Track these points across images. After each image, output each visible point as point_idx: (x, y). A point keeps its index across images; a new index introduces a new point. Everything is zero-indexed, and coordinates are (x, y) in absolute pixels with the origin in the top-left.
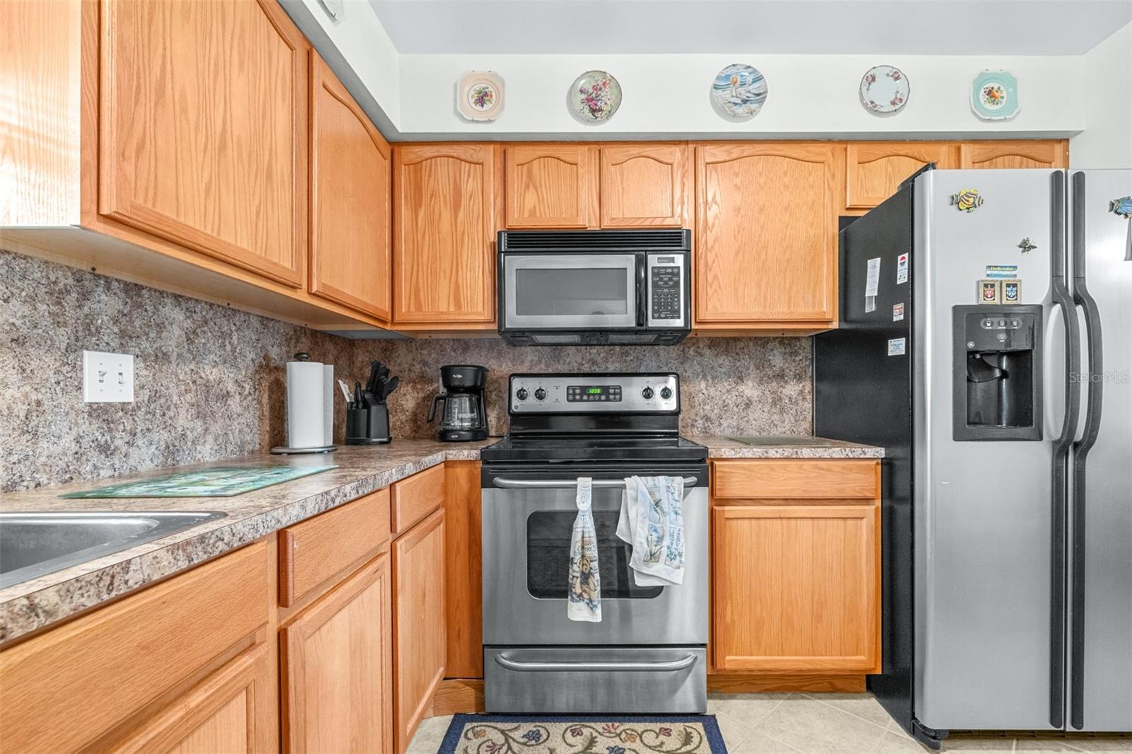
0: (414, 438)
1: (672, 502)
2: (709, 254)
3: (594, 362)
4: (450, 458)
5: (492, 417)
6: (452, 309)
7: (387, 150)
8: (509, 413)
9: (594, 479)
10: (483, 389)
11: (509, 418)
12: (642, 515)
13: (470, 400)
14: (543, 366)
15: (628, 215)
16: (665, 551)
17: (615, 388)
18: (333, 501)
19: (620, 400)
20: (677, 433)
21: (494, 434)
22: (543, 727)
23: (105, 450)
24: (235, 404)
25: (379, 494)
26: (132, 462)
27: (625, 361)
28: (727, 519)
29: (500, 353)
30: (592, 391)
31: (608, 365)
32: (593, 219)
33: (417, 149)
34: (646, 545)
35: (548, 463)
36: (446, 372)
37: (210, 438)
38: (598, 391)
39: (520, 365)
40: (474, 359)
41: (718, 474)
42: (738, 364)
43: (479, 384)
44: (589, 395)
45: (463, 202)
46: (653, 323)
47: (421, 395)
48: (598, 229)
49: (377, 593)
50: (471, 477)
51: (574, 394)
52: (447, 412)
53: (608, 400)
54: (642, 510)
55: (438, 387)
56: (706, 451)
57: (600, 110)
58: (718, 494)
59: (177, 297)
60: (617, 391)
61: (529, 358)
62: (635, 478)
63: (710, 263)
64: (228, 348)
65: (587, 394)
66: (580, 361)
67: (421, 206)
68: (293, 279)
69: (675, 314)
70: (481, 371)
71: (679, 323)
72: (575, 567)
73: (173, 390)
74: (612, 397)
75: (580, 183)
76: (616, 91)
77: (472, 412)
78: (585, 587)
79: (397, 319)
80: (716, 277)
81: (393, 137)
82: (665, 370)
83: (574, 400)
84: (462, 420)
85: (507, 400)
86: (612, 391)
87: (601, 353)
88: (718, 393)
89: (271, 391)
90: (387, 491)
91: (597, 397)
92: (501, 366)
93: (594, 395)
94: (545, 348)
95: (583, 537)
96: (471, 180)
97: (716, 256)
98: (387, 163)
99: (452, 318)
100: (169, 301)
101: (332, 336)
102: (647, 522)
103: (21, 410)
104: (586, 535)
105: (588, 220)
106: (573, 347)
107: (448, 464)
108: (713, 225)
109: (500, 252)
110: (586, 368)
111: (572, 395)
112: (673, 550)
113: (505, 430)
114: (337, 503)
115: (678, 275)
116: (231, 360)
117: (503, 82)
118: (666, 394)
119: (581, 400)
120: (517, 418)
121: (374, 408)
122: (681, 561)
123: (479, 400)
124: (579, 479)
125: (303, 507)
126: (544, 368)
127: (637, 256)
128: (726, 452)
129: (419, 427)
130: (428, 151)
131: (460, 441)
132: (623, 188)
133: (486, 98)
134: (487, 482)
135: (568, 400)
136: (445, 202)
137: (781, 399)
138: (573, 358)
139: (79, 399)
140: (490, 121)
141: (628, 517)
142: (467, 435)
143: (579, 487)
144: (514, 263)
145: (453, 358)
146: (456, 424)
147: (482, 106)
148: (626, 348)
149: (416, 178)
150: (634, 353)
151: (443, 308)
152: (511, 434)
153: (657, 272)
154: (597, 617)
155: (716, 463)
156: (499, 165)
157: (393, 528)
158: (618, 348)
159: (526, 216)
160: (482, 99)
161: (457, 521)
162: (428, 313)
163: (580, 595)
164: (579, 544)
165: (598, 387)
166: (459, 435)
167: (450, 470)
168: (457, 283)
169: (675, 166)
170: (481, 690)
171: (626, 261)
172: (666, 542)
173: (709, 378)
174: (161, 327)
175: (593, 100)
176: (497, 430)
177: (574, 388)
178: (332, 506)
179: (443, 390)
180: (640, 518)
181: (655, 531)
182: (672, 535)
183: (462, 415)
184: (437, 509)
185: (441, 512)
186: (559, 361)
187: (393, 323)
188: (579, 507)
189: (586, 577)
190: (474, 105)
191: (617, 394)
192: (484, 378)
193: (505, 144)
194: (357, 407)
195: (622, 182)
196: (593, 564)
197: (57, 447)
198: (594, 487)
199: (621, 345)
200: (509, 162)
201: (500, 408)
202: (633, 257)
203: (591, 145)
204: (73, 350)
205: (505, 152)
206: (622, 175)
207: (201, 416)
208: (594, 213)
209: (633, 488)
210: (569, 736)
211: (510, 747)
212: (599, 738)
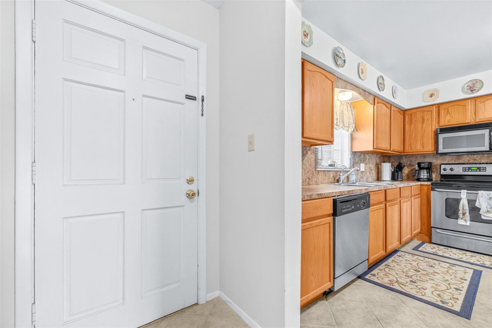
0: (408, 180)
3: (475, 160)
4: (422, 184)
5: (434, 176)
6: (421, 148)
7: (403, 113)
8: (440, 175)
9: (467, 191)
10: (431, 168)
11: (440, 176)
12: (484, 200)
13: (427, 171)
15: (487, 117)
17: (483, 168)
19: (486, 171)
21: (434, 180)
23: (362, 178)
24: (373, 171)
27: (490, 159)
29: (437, 158)
30: (473, 169)
31: (482, 160)
32: (472, 119)
33: (411, 111)
34: (485, 208)
35: (451, 186)
36: (419, 164)
37: (371, 177)
38: (476, 169)
39: (444, 161)
40: (427, 160)
43: (429, 167)
44: (472, 170)
45: (425, 122)
47: (410, 169)
48: (474, 123)
49: (409, 203)
50: (428, 189)
51: (465, 169)
52: (419, 174)
53: (480, 171)
54: (484, 199)
55: (415, 167)
59: (368, 153)
61: (448, 159)
62: (483, 191)
65: (470, 169)
66: (469, 159)
67: (412, 124)
68: (388, 149)
70: (430, 163)
72: (460, 211)
73: (367, 169)
74: (482, 170)
75: (467, 110)
76: (481, 83)
77: (427, 174)
78: (464, 217)
79: (405, 151)
81: (403, 110)
83: (465, 171)
85: (439, 171)
87: (478, 157)
89: (377, 169)
90: (410, 187)
91: (475, 170)
92: (437, 162)
93: (474, 170)
94: (454, 156)
95: (463, 204)
96: (428, 115)
98: (403, 116)
99: (421, 151)
100: (367, 155)
102: (487, 203)
104: (464, 204)
105: (470, 121)
106: (466, 156)
109: (437, 133)
110: (472, 161)
111: (464, 170)
113: (438, 179)
116: (372, 164)
117: (438, 90)
119: (468, 171)
120: (443, 176)
121: (399, 173)
123: (429, 171)
124: (462, 190)
126: (454, 162)
127: (489, 130)
129: (409, 178)
130: (414, 111)
132: (485, 109)
133: (433, 95)
134: (433, 190)
135: (463, 171)
136: (419, 122)
138: (466, 159)
139: (360, 170)
140: (434, 101)
141: (479, 201)
142: (426, 180)
143: (462, 192)
144: (441, 137)
146: (422, 177)
147: (432, 97)
148: (490, 155)
149: (410, 118)
151: (418, 148)
152: (441, 180)
154: (468, 224)
156: (437, 110)
157: (411, 194)
158: (486, 155)
159: (446, 122)
160: (431, 96)
161: (424, 198)
162: (414, 150)
163: (462, 218)
164: (462, 206)
165: (475, 167)
166: (423, 180)
167: (422, 187)
168: (423, 142)
170: (430, 238)
171: (486, 132)
174: (366, 159)
175: (472, 87)
176: (436, 179)
177: (465, 168)
179: (417, 168)
180: (484, 201)
181: (490, 205)
183: (424, 175)
184: (418, 194)
185: (420, 195)
186: (460, 160)
187: (404, 153)
188: (462, 197)
189: (464, 214)
190: (429, 98)
191: (484, 169)
192: (431, 165)
193: (439, 105)
194: (395, 172)
195: (484, 108)
196: (466, 211)
197: (359, 177)
198: (467, 193)
199: (488, 154)
200: (440, 109)
201: (437, 173)
202: (488, 130)
203: (471, 99)
204: (360, 163)
205: (439, 106)
206: (485, 105)
207: (370, 173)
208: (473, 117)
209: (481, 194)
210: (458, 251)
211: (439, 248)
212: (468, 254)
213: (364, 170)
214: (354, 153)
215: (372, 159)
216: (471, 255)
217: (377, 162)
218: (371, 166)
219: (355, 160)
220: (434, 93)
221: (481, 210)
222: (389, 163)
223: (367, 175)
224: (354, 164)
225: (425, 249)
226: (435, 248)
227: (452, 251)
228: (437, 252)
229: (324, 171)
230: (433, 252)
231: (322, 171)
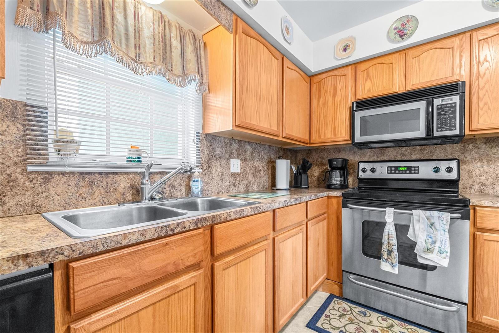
0: (318, 187)
1: (443, 226)
2: (480, 92)
3: (403, 155)
4: (330, 195)
5: (350, 180)
6: (332, 136)
7: (308, 79)
8: (358, 178)
9: (395, 209)
10: (346, 168)
11: (358, 180)
12: (422, 229)
13: (340, 172)
14: (375, 158)
15: (422, 81)
16: (437, 249)
17: (415, 167)
18: (288, 204)
19: (418, 173)
20: (458, 192)
21: (351, 187)
22: (368, 312)
23: (234, 185)
24: (262, 173)
25: (302, 204)
26: (239, 189)
27: (423, 154)
28: (485, 240)
29: (354, 152)
30: (401, 169)
32: (401, 86)
33: (319, 76)
34: (424, 243)
35: (372, 200)
36: (330, 161)
37: (256, 183)
38: (405, 169)
39: (364, 157)
40: (342, 156)
41: (478, 215)
43: (344, 166)
44: (399, 171)
45: (337, 93)
46: (436, 134)
47: (321, 170)
48: (404, 91)
49: (301, 237)
50: (338, 203)
51: (391, 170)
52: (331, 177)
53: (410, 173)
54: (422, 226)
55: (327, 167)
56: (469, 201)
57: (406, 34)
58: (479, 225)
59: (249, 142)
60: (417, 169)
61: (368, 154)
62: (419, 211)
63: (481, 96)
64: (261, 156)
65: (398, 170)
66: (396, 154)
67: (320, 98)
68: (277, 134)
69: (453, 127)
70: (345, 161)
71: (456, 132)
72: (384, 247)
73: (248, 169)
74: (413, 172)
75: (394, 72)
76: (415, 22)
77: (341, 177)
78: (389, 257)
79: (312, 142)
80: (486, 104)
81: (310, 74)
82: (450, 157)
83: (391, 173)
84: (337, 181)
85: (357, 173)
86: (413, 169)
87: (408, 150)
89: (272, 169)
90: (305, 203)
91: (404, 172)
92: (355, 158)
93: (402, 170)
94: (376, 149)
95: (389, 234)
96: (341, 82)
97: (487, 92)
98: (308, 85)
99: (333, 140)
100: (247, 144)
101: (289, 150)
102: (426, 233)
103: (220, 174)
104: (390, 233)
105: (399, 87)
106: (392, 148)
107: (329, 197)
108: (485, 74)
109: (353, 111)
110: (399, 158)
111: (390, 170)
112: (442, 249)
113: (356, 185)
114: (289, 205)
115: (455, 107)
116: (261, 160)
117: (355, 39)
118: (449, 170)
119: (395, 173)
120: (361, 180)
121: (303, 175)
122: (447, 256)
123: (344, 173)
124: (387, 208)
125: (279, 204)
126: (376, 158)
127: (427, 101)
128: (485, 202)
130: (324, 76)
131: (336, 189)
132: (419, 68)
133: (347, 48)
134: (345, 206)
135: (388, 173)
136: (330, 94)
138: (391, 153)
139: (230, 171)
140: (349, 57)
141: (414, 229)
142: (339, 187)
143: (387, 212)
144: (358, 115)
145: (334, 156)
146: (334, 182)
147: (346, 51)
148: (424, 147)
149: (319, 88)
150: (428, 149)
151: (329, 136)
152: (359, 187)
153: (440, 108)
154: (396, 271)
155: (477, 208)
156: (353, 74)
157: (307, 217)
158: (418, 147)
159: (366, 93)
160: (345, 50)
161: (332, 220)
162: (323, 139)
163: (387, 260)
164: (387, 237)
165: (404, 167)
166: (335, 187)
167: (330, 200)
168: (334, 126)
169: (455, 48)
170: (341, 288)
171: (421, 105)
172: (438, 244)
173: (485, 161)
174: (245, 151)
175: (401, 31)
176: (353, 185)
177: (391, 167)
178: (287, 205)
179: (329, 168)
181: (431, 238)
182: (441, 242)
183: (336, 179)
184: (324, 213)
185: (326, 215)
186: (383, 155)
187: (310, 143)
188: (386, 220)
189: (390, 252)
190: (342, 53)
191: (416, 170)
192: (346, 163)
193: (356, 64)
194: (297, 175)
195: (419, 65)
196: (393, 247)
197: (226, 184)
198: (395, 212)
199: (420, 145)
200: (358, 71)
201: (354, 176)
202: (425, 102)
203: (400, 53)
204: (229, 159)
205: (356, 67)
206: (419, 62)
207: (254, 177)
208: (402, 84)
209: (416, 215)
210: (380, 319)
211: (352, 313)
212: (396, 326)
213: (238, 171)
214: (210, 139)
215: (260, 152)
216: (401, 332)
217: (270, 158)
218: (256, 164)
219: (215, 151)
220: (349, 43)
221: (417, 247)
222: (285, 160)
223: (247, 180)
224: (210, 159)
225: (329, 321)
226: (345, 315)
227: (371, 322)
228: (346, 330)
229: (81, 173)
230: (339, 330)
231: (73, 173)
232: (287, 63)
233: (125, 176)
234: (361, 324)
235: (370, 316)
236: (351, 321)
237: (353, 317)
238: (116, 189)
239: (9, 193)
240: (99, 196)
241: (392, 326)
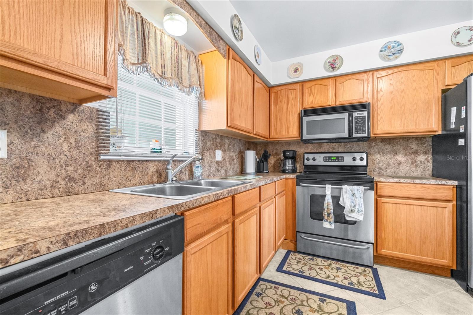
0: (274, 172)
1: (360, 194)
2: (379, 110)
3: (334, 148)
4: (287, 177)
5: (298, 166)
6: (286, 134)
7: (268, 90)
9: (331, 185)
11: (304, 166)
12: (348, 197)
13: (292, 161)
14: (315, 150)
15: (346, 99)
16: (356, 210)
17: (341, 157)
19: (343, 161)
20: (367, 173)
21: (299, 171)
22: (315, 258)
23: (218, 170)
24: (235, 161)
25: (272, 184)
27: (346, 148)
28: (382, 203)
29: (301, 146)
30: (332, 158)
31: (339, 149)
33: (276, 88)
34: (349, 207)
35: (317, 180)
36: (284, 152)
37: (231, 169)
38: (335, 158)
39: (307, 150)
40: (292, 148)
41: (379, 187)
42: (395, 148)
43: (294, 156)
44: (331, 160)
45: (290, 102)
46: (355, 135)
47: (276, 159)
48: (334, 106)
49: (272, 206)
50: (293, 183)
52: (285, 164)
53: (338, 161)
54: (348, 196)
55: (281, 157)
56: (373, 178)
57: (336, 67)
58: (379, 194)
60: (342, 158)
61: (310, 147)
62: (346, 186)
63: (379, 113)
64: (234, 148)
66: (329, 148)
67: (277, 104)
68: (250, 131)
69: (364, 132)
70: (295, 152)
71: (366, 135)
72: (325, 211)
73: (226, 158)
74: (340, 160)
75: (328, 91)
76: (341, 60)
77: (292, 164)
78: (328, 218)
79: (271, 137)
80: (381, 118)
81: (270, 86)
82: (362, 151)
83: (326, 161)
84: (289, 167)
85: (303, 161)
86: (340, 158)
87: (336, 145)
88: (385, 159)
89: (241, 158)
90: (274, 183)
92: (301, 150)
93: (333, 159)
94: (316, 144)
96: (292, 94)
97: (382, 110)
98: (268, 94)
99: (286, 136)
100: (226, 138)
101: (252, 143)
102: (350, 200)
103: (209, 161)
104: (329, 202)
105: (331, 102)
106: (326, 144)
107: (286, 178)
108: (381, 99)
109: (301, 116)
110: (331, 150)
111: (325, 159)
112: (359, 209)
113: (302, 170)
115: (365, 118)
116: (234, 151)
117: (302, 65)
118: (362, 159)
119: (329, 161)
120: (306, 166)
121: (265, 163)
122: (362, 213)
123: (294, 161)
124: (327, 185)
125: (262, 183)
127: (349, 113)
128: (382, 179)
129: (275, 169)
130: (280, 88)
131: (289, 173)
132: (344, 91)
134: (298, 184)
135: (324, 161)
136: (284, 102)
137: (416, 162)
138: (326, 147)
139: (215, 160)
140: (298, 77)
141: (343, 198)
142: (290, 171)
143: (326, 188)
144: (306, 119)
145: (286, 148)
146: (287, 168)
147: (296, 73)
148: (346, 143)
149: (276, 96)
150: (349, 145)
151: (284, 133)
152: (304, 172)
153: (356, 118)
154: (333, 227)
155: (378, 183)
156: (301, 89)
157: (275, 193)
158: (343, 144)
159: (310, 104)
160: (296, 71)
161: (289, 195)
162: (279, 135)
163: (327, 220)
164: (327, 204)
166: (288, 171)
167: (287, 181)
168: (288, 126)
169: (364, 80)
170: (296, 245)
171: (346, 115)
172: (357, 207)
173: (381, 153)
174: (225, 144)
175: (333, 64)
177: (326, 157)
179: (283, 158)
180: (347, 198)
181: (353, 203)
182: (359, 205)
183: (289, 165)
185: (284, 192)
186: (321, 148)
187: (269, 138)
188: (326, 193)
189: (329, 215)
190: (293, 73)
192: (295, 154)
193: (303, 82)
194: (260, 162)
195: (344, 89)
196: (331, 211)
197: (213, 169)
198: (332, 188)
199: (344, 142)
200: (304, 88)
201: (301, 163)
202: (347, 114)
203: (332, 78)
204: (215, 150)
205: (303, 85)
206: (344, 86)
207: (230, 164)
208: (333, 100)
209: (345, 189)
210: (323, 261)
211: (304, 260)
212: (333, 264)
213: (220, 159)
214: (204, 134)
215: (234, 145)
216: (337, 268)
217: (240, 150)
218: (232, 154)
219: (206, 144)
220: (299, 67)
221: (345, 209)
222: (253, 151)
223: (226, 166)
224: (203, 150)
225: (291, 266)
226: (301, 261)
227: (317, 264)
228: (303, 270)
229: (128, 161)
230: (299, 270)
231: (123, 161)
232: (256, 79)
233: (153, 163)
234: (312, 266)
235: (316, 260)
236: (305, 265)
237: (306, 262)
238: (148, 173)
239: (87, 175)
240: (138, 179)
241: (330, 264)
